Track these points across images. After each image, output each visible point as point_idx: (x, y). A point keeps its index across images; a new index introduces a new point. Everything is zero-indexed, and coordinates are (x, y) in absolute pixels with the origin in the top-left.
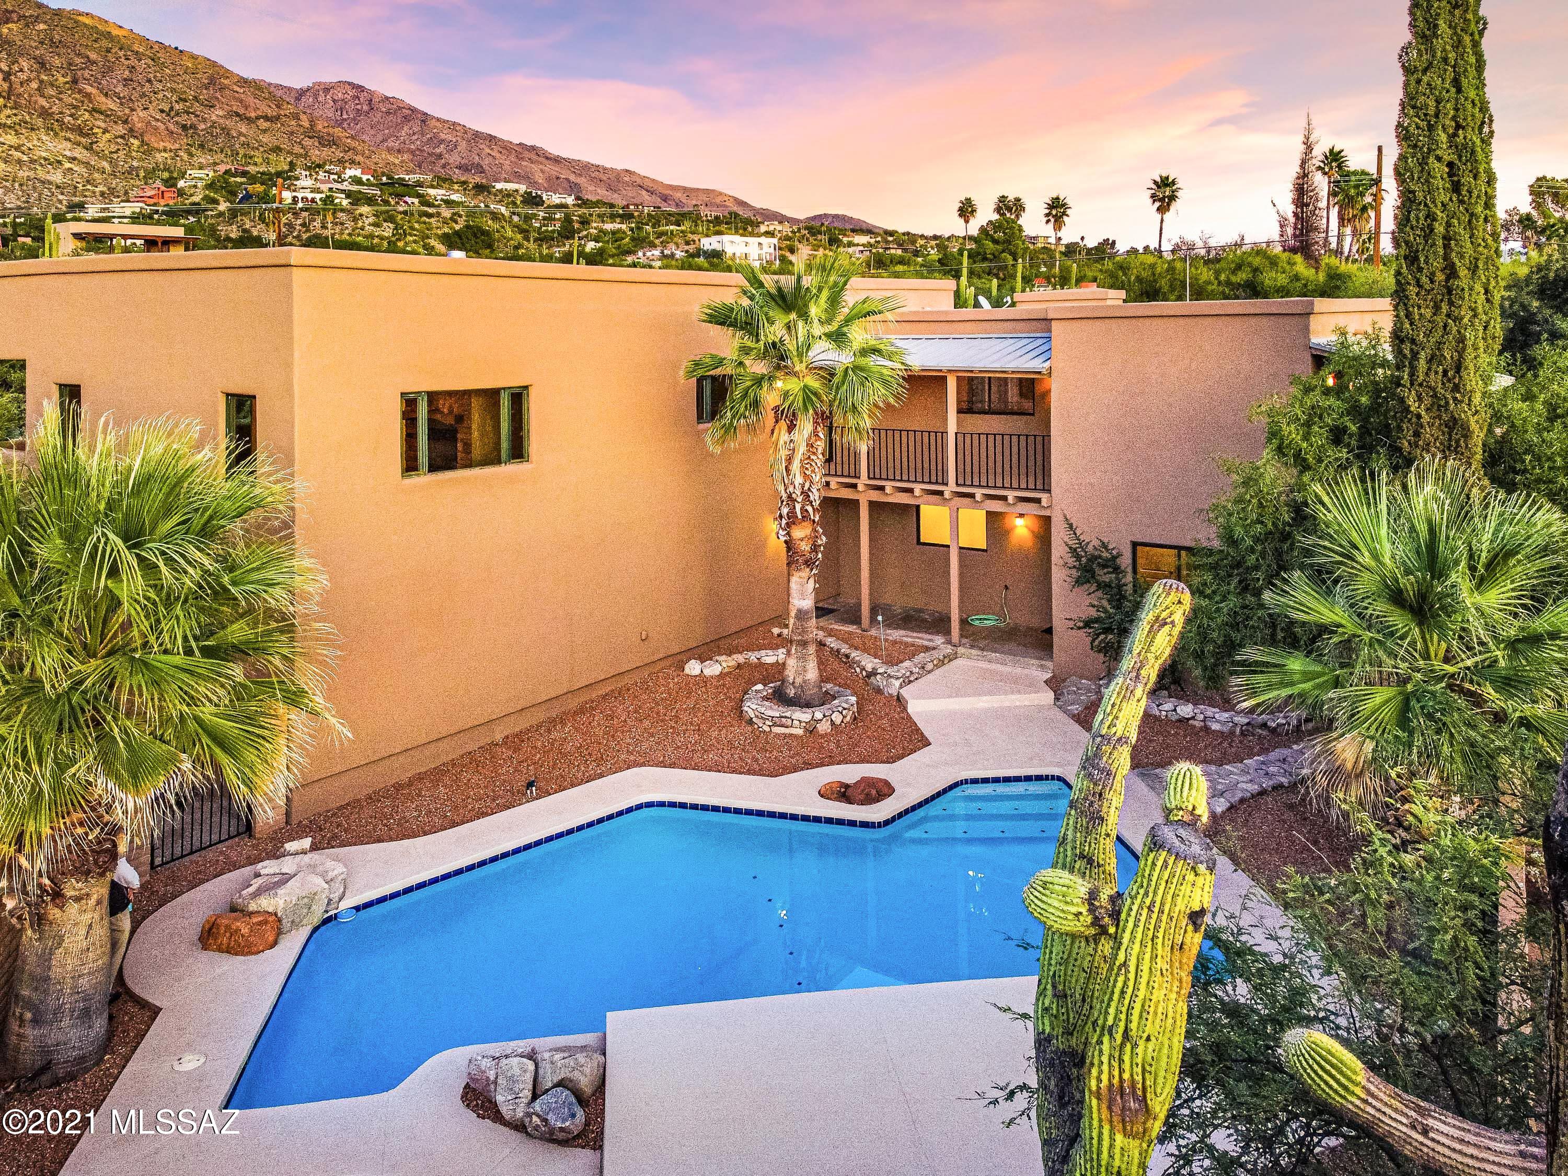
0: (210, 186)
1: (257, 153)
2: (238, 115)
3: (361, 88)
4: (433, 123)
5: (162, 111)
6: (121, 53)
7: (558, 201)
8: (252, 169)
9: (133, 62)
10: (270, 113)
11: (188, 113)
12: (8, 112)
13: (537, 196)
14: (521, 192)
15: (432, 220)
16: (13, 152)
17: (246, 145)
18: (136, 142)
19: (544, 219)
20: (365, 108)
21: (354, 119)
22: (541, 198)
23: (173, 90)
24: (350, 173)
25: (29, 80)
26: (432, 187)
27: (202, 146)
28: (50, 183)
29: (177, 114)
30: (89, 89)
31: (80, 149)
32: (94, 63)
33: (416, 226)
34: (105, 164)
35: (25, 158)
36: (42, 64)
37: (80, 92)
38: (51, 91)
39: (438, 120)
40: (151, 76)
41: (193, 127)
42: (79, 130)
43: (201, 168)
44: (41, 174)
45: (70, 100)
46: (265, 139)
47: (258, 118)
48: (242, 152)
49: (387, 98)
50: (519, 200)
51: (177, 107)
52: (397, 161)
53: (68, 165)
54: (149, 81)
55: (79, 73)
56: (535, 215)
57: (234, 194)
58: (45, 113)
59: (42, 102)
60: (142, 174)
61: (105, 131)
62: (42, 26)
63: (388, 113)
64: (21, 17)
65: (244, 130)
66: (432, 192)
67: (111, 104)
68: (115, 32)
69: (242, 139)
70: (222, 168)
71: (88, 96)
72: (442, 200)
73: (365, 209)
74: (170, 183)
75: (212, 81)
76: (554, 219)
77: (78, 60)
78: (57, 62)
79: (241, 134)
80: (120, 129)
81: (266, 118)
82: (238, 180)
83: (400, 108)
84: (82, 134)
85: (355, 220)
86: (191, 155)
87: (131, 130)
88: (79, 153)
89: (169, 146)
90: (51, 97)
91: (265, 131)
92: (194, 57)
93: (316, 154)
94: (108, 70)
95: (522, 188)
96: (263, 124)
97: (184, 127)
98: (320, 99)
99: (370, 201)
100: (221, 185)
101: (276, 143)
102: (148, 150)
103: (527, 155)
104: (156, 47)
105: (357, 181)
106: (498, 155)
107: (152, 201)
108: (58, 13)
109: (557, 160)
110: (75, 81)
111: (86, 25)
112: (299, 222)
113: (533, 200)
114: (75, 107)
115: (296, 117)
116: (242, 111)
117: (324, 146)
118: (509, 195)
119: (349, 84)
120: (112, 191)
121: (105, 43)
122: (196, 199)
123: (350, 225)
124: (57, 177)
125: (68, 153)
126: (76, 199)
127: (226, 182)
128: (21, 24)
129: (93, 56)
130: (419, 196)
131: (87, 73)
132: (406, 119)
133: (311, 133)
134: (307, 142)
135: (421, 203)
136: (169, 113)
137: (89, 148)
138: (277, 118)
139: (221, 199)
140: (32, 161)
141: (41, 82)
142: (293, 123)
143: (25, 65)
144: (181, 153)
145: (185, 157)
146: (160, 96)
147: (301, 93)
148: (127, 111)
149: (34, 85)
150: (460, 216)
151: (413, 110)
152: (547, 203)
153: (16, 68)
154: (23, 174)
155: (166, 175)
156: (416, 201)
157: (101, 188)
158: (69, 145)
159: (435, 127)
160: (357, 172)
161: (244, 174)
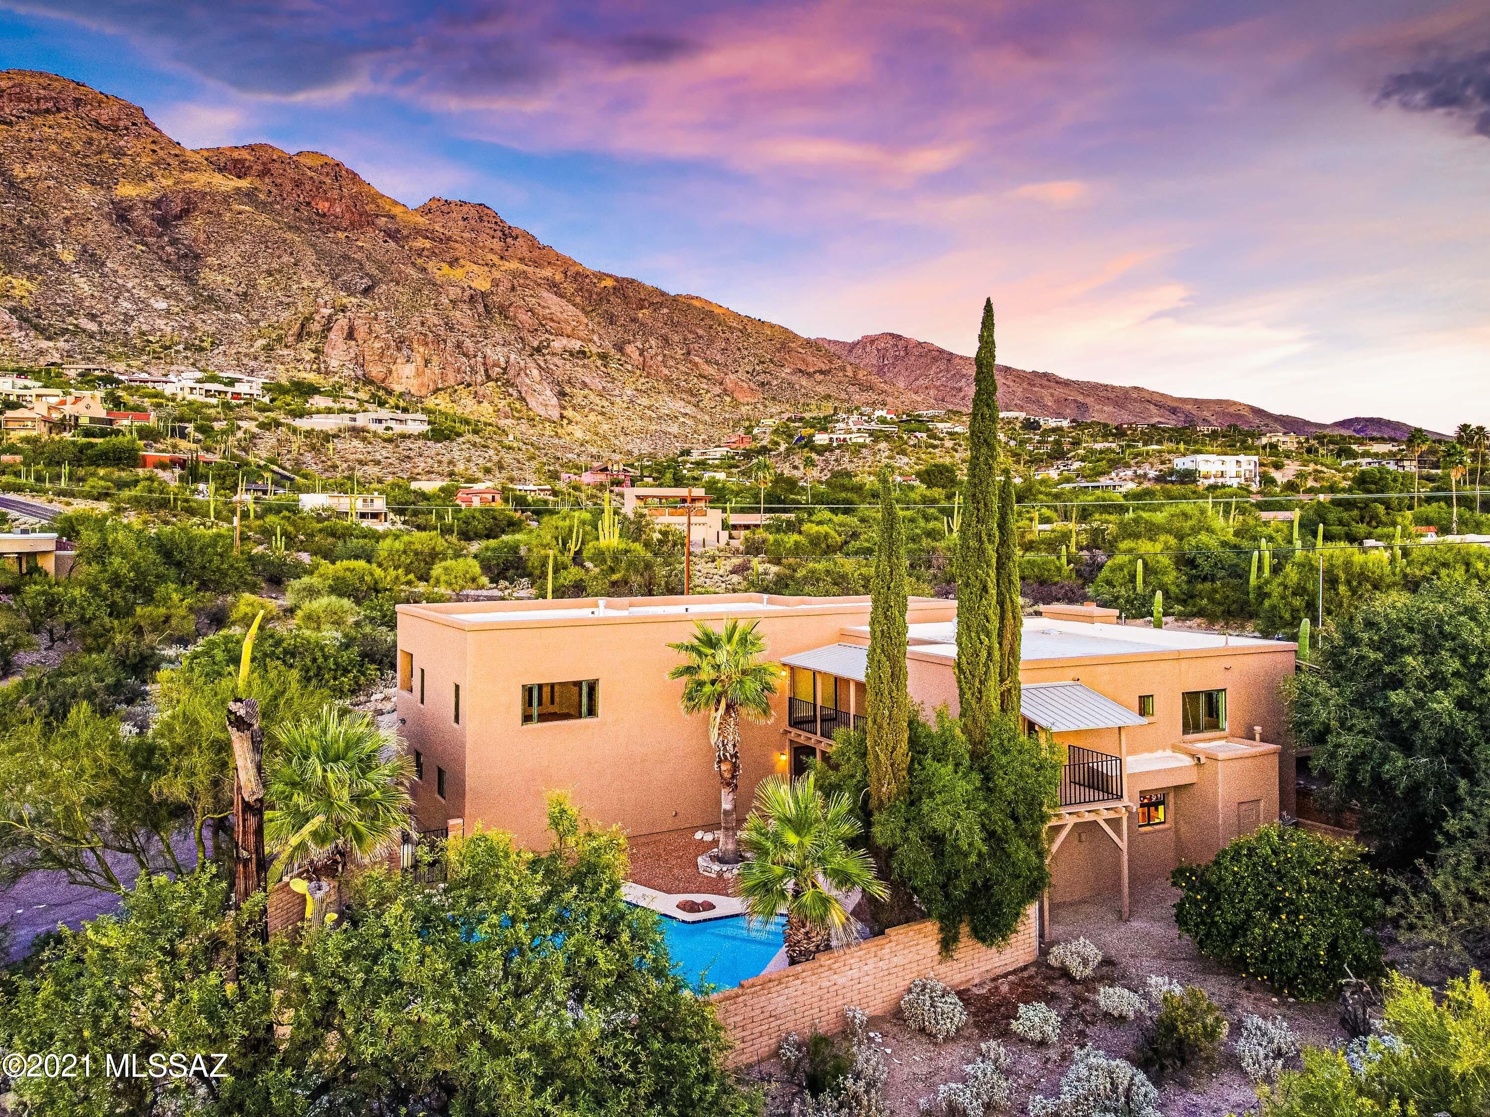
0: (776, 432)
1: (813, 402)
2: (801, 371)
3: (899, 337)
4: (957, 361)
5: (748, 372)
6: (720, 329)
7: (1054, 425)
8: (807, 415)
9: (728, 335)
10: (824, 368)
11: (765, 372)
12: (643, 380)
13: (1035, 421)
14: (1021, 419)
15: (937, 450)
16: (646, 411)
17: (806, 395)
18: (728, 399)
19: (1039, 442)
20: (902, 353)
21: (893, 364)
22: (1038, 422)
23: (755, 355)
24: (878, 413)
25: (657, 354)
26: (942, 421)
27: (774, 399)
28: (670, 434)
29: (758, 374)
30: (697, 359)
31: (690, 407)
32: (700, 337)
33: (923, 456)
34: (707, 418)
35: (654, 415)
36: (666, 339)
37: (691, 362)
38: (671, 363)
39: (961, 358)
40: (740, 345)
41: (769, 383)
42: (690, 392)
43: (771, 417)
44: (664, 427)
45: (684, 369)
46: (820, 389)
47: (815, 373)
48: (802, 401)
49: (920, 343)
50: (1019, 425)
51: (757, 368)
52: (919, 399)
53: (682, 419)
54: (739, 349)
55: (691, 346)
56: (1031, 439)
57: (791, 436)
58: (668, 380)
59: (666, 371)
60: (731, 424)
61: (708, 392)
62: (665, 311)
63: (921, 356)
64: (651, 304)
65: (804, 383)
66: (940, 425)
67: (710, 370)
68: (717, 311)
69: (803, 390)
70: (786, 416)
71: (696, 364)
72: (947, 433)
73: (883, 445)
74: (749, 430)
75: (783, 346)
76: (1047, 442)
77: (690, 336)
78: (676, 338)
79: (801, 386)
80: (717, 390)
81: (821, 372)
82: (797, 424)
83: (930, 351)
84: (692, 395)
85: (874, 454)
86: (766, 406)
87: (725, 390)
88: (689, 410)
89: (750, 400)
90: (671, 367)
91: (820, 383)
92: (772, 326)
93: (858, 398)
94: (711, 342)
95: (1022, 415)
96: (819, 377)
97: (763, 384)
98: (867, 350)
99: (888, 437)
100: (784, 431)
101: (828, 392)
102: (736, 404)
103: (1038, 381)
104: (745, 321)
105: (883, 421)
106: (1012, 384)
107: (734, 446)
108: (675, 299)
109: (1067, 383)
110: (689, 353)
111: (695, 308)
112: (833, 458)
113: (1031, 426)
114: (687, 374)
115: (843, 369)
116: (803, 368)
117: (863, 391)
118: (1009, 423)
119: (890, 334)
120: (711, 439)
121: (709, 322)
122: (764, 443)
123: (870, 458)
124: (674, 429)
125: (682, 410)
126: (687, 446)
127: (788, 427)
128: (651, 309)
129: (700, 332)
130: (928, 430)
131: (696, 346)
132: (935, 359)
133: (854, 381)
134: (851, 389)
135: (929, 437)
136: (752, 373)
137: (696, 406)
138: (829, 371)
139: (782, 442)
140: (660, 418)
141: (665, 356)
142: (841, 374)
143: (653, 342)
144: (759, 406)
145: (761, 408)
146: (746, 361)
147: (854, 345)
148: (722, 375)
149: (660, 358)
150: (960, 446)
151: (941, 351)
152: (1044, 427)
153: (647, 345)
154: (652, 428)
155: (747, 424)
156: (924, 435)
157: (704, 437)
158: (682, 403)
159: (959, 364)
160: (883, 413)
161: (801, 419)
